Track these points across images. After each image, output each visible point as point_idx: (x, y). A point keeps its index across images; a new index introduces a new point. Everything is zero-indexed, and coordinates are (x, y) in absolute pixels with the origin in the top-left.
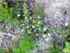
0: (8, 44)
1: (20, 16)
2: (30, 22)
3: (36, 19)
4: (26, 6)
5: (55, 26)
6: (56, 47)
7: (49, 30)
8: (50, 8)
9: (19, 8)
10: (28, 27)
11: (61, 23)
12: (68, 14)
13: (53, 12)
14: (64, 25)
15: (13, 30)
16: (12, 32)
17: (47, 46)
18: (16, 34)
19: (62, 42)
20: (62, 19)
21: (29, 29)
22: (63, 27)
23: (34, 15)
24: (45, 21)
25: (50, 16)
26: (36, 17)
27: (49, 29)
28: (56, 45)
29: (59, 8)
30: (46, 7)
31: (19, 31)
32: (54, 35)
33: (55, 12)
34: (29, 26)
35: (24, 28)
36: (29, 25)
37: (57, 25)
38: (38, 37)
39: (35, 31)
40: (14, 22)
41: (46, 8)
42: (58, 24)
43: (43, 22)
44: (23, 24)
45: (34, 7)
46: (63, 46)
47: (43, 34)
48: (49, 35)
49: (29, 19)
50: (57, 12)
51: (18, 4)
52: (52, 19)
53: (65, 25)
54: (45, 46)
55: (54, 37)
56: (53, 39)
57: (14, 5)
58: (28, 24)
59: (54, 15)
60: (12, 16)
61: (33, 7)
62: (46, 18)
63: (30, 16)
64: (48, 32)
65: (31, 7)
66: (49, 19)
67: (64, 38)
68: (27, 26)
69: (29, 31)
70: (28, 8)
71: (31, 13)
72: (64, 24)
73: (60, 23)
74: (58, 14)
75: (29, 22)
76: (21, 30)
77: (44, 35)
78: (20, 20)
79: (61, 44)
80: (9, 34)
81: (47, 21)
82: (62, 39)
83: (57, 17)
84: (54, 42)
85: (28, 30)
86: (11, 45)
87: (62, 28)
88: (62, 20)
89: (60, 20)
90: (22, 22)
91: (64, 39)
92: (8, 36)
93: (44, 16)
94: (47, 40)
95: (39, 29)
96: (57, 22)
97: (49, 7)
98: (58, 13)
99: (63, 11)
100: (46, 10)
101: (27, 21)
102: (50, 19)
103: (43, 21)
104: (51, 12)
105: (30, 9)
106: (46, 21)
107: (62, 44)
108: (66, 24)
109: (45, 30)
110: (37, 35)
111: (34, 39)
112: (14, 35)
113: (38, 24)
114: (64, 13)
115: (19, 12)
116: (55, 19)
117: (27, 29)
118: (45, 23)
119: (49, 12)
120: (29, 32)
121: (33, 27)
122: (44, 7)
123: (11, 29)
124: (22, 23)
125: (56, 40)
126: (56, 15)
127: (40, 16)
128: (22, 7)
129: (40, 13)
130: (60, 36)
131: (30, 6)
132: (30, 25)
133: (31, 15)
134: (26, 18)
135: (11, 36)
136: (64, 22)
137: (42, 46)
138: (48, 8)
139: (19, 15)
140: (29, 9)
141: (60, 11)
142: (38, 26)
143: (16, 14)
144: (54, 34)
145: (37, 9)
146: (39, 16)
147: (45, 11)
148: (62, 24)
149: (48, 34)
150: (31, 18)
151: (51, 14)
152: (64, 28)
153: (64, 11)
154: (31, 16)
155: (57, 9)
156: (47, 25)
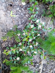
0: (51, 68)
1: (19, 56)
3: (21, 37)
4: (7, 51)
5: (27, 16)
6: (50, 13)
8: (7, 23)
9: (9, 60)
11: (23, 9)
12: (12, 2)
13: (11, 20)
14: (25, 6)
15: (36, 63)
16: (38, 64)
17: (50, 22)
18: (39, 59)
19: (43, 8)
20: (18, 9)
21: (33, 45)
23: (17, 41)
24: (22, 27)
25: (16, 23)
26: (19, 38)
27: (32, 22)
28: (48, 13)
29: (6, 13)
30: (6, 28)
32: (37, 17)
33: (12, 17)
34: (30, 45)
35: (32, 51)
37: (25, 14)
39: (34, 38)
40: (26, 63)
41: (7, 27)
42: (24, 13)
44: (28, 52)
45: (7, 41)
46: (47, 6)
47: (38, 29)
49: (22, 46)
50: (11, 15)
51: (5, 61)
52: (19, 20)
54: (50, 26)
55: (39, 16)
56: (42, 17)
57: (6, 66)
58: (28, 46)
59: (15, 17)
60: (19, 66)
61: (7, 43)
62: (19, 27)
63: (18, 45)
65: (7, 46)
66: (20, 23)
67: (39, 5)
68: (30, 48)
69: (36, 45)
70: (8, 48)
71: (15, 44)
72: (24, 6)
73: (23, 11)
74: (14, 13)
75: (25, 46)
77: (39, 27)
78: (23, 56)
80: (41, 67)
82: (40, 8)
83: (16, 14)
84: (45, 16)
86: (53, 64)
88: (20, 9)
89: (20, 11)
90: (25, 54)
91: (40, 5)
92: (43, 68)
93: (17, 29)
94: (44, 23)
95: (33, 33)
96: (22, 14)
97: (5, 24)
98: (12, 13)
99: (9, 9)
100: (9, 27)
101: (24, 48)
103: (23, 29)
104: (11, 22)
105: (10, 46)
106: (22, 26)
108: (24, 4)
109: (33, 26)
110: (39, 35)
111: (44, 38)
112: (40, 61)
114: (11, 7)
115: (14, 58)
116: (19, 16)
117: (33, 47)
118: (25, 27)
119: (12, 24)
121: (30, 40)
122: (6, 31)
123: (35, 66)
124: (27, 54)
125: (42, 14)
126: (15, 16)
127: (17, 33)
128: (8, 56)
129: (13, 34)
130: (38, 9)
131: (7, 47)
132: (28, 44)
134: (21, 50)
135: (43, 65)
136: (21, 7)
137: (50, 29)
138: (7, 26)
139: (18, 59)
140: (9, 47)
141: (9, 12)
142: (29, 34)
143: (17, 62)
144: (36, 17)
147: (11, 28)
148: (23, 8)
149: (37, 22)
150: (20, 44)
151: (14, 22)
152: (28, 6)
153: (9, 7)
155: (8, 15)
156: (27, 25)
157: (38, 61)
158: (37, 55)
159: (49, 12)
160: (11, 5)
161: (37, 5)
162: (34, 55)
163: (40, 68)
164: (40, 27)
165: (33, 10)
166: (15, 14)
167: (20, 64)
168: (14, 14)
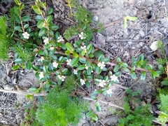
0: (6, 114)
2: (61, 51)
3: (76, 41)
4: (42, 9)
5: (127, 54)
6: (133, 107)
7: (114, 67)
8: (108, 9)
9: (23, 15)
10: (55, 65)
11: (141, 44)
12: (157, 18)
13: (117, 18)
14: (147, 48)
15: (17, 77)
16: (14, 82)
17: (112, 108)
18: (26, 85)
19: (146, 92)
20: (142, 34)
21: (58, 69)
22: (147, 55)
23: (67, 32)
24: (99, 43)
25: (110, 28)
26: (74, 37)
27: (112, 64)
28: (133, 102)
29: (132, 6)
30: (97, 6)
31: (31, 77)
32: (125, 77)
33: (122, 19)
34: (58, 61)
35: (44, 68)
36: (58, 58)
37: (129, 50)
38: (85, 86)
39: (75, 72)
40: (16, 55)
41: (99, 10)
42: (133, 48)
43: (95, 48)
44: (42, 59)
45: (66, 9)
46: (149, 100)
47: (97, 80)
48: (114, 78)
49: (56, 43)
50: (128, 17)
51: (19, 4)
52: (116, 37)
53: (151, 47)
54: (105, 108)
55: (126, 82)
56: (125, 88)
58: (55, 58)
59: (122, 26)
61: (63, 10)
62: (100, 36)
63: (57, 35)
64: (111, 73)
65: (56, 9)
66: (109, 38)
67: (151, 81)
68: (52, 62)
69: (59, 76)
70: (51, 12)
71: (60, 27)
72: (148, 46)
73: (138, 46)
74: (131, 23)
75: (57, 50)
76: (37, 74)
77: (100, 81)
78: (32, 47)
79: (144, 97)
80: (7, 90)
81: (104, 44)
82: (145, 85)
83: (129, 30)
84: (127, 95)
85: (57, 72)
86: (17, 117)
87: (145, 58)
88: (141, 38)
89: (137, 37)
90: (38, 52)
91: (151, 83)
92: (5, 95)
93: (96, 31)
94: (109, 92)
95: (87, 68)
96: (130, 43)
97: (105, 4)
98: (131, 20)
99: (142, 12)
100: (99, 13)
101: (52, 49)
102: (112, 38)
103: (95, 45)
104: (111, 17)
105: (56, 16)
106: (102, 44)
107: (149, 97)
108: (154, 47)
109: (102, 68)
110: (83, 82)
111: (76, 94)
112: (22, 88)
113: (83, 54)
114: (145, 17)
115: (26, 26)
116: (125, 37)
117: (55, 70)
118: (99, 50)
119: (106, 20)
120: (61, 78)
121: (70, 63)
122: (91, 6)
123: (10, 75)
124: (37, 56)
125: (132, 88)
126: (126, 26)
127: (85, 31)
128: (33, 12)
129: (82, 23)
130: (143, 78)
131: (54, 9)
132: (61, 58)
133: (60, 32)
134: (46, 41)
135: (14, 94)
136: (147, 41)
137: (97, 108)
138: (103, 8)
139: (26, 36)
140: (53, 14)
141: (135, 12)
142: (82, 59)
143: (17, 32)
144: (124, 74)
145: (75, 14)
146: (82, 33)
147: (97, 18)
148: (144, 45)
149: (111, 77)
150: (60, 39)
151: (112, 24)
152: (149, 57)
153: (144, 14)
154: (61, 34)
155: (128, 10)
156: (105, 54)
157: (22, 83)
158: (36, 79)
159: (137, 105)
160: (149, 17)
161: (151, 78)
162: (35, 72)
163: (6, 88)
164: (101, 83)
165: (139, 68)
166: (130, 27)
167: (14, 39)
168: (129, 25)
